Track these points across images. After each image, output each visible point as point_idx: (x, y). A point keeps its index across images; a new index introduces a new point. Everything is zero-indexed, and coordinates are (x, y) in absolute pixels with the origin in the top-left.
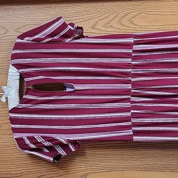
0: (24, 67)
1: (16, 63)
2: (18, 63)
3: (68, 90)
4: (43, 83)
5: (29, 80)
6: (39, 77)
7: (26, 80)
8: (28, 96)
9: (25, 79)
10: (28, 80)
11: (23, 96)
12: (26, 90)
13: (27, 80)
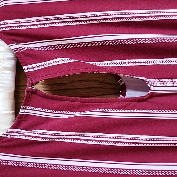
0: (23, 39)
1: (4, 29)
2: (10, 29)
3: (131, 94)
4: (66, 74)
5: (35, 69)
6: (57, 60)
7: (27, 71)
8: (32, 108)
9: (24, 67)
10: (33, 70)
11: (20, 108)
12: (27, 95)
13: (30, 70)
